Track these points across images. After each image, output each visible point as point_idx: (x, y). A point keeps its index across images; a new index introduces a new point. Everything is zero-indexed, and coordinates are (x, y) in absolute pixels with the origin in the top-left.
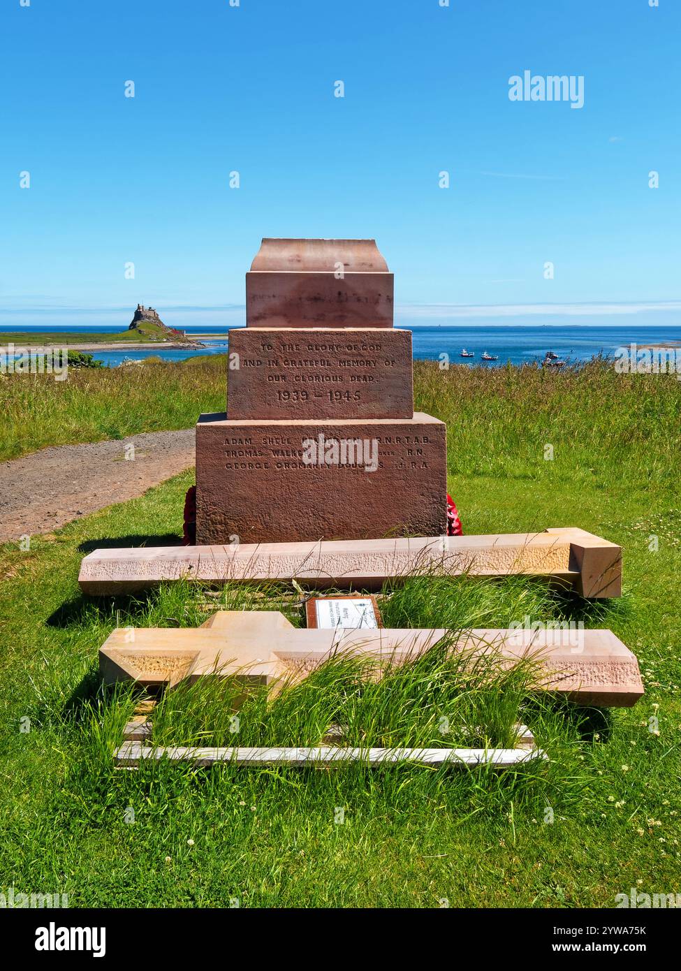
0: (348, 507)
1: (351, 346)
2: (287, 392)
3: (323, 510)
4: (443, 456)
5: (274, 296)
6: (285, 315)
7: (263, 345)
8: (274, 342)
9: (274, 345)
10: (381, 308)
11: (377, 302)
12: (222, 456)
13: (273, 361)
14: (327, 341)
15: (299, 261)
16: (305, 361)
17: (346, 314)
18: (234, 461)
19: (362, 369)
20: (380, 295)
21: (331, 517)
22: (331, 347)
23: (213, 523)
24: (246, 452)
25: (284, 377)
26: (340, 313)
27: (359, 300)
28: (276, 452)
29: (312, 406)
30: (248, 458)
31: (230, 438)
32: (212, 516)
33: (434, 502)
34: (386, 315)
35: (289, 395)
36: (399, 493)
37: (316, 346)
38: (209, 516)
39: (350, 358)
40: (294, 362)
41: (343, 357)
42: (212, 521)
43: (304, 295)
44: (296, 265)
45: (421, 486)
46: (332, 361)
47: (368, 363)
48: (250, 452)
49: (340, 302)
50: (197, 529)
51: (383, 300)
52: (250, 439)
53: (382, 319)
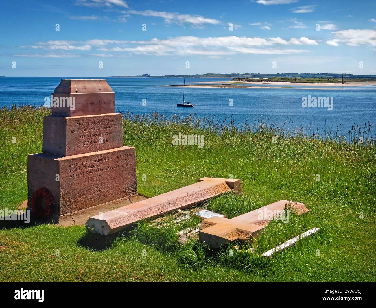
0: (109, 185)
1: (105, 121)
2: (86, 142)
3: (101, 188)
4: (135, 160)
5: (79, 103)
6: (83, 111)
7: (78, 124)
8: (81, 122)
9: (81, 123)
10: (112, 106)
11: (110, 103)
12: (69, 172)
13: (81, 130)
14: (98, 120)
15: (85, 89)
16: (91, 129)
17: (101, 109)
18: (73, 174)
19: (108, 130)
20: (111, 101)
21: (104, 190)
22: (99, 122)
23: (66, 202)
24: (77, 169)
25: (84, 136)
26: (99, 109)
27: (105, 103)
28: (86, 167)
29: (93, 146)
30: (77, 172)
31: (71, 164)
32: (65, 199)
33: (133, 178)
34: (113, 108)
35: (86, 143)
36: (123, 176)
37: (94, 122)
38: (64, 199)
39: (105, 126)
40: (87, 130)
41: (103, 126)
42: (65, 201)
43: (89, 102)
44: (85, 90)
45: (129, 173)
46: (100, 128)
47: (110, 127)
48: (78, 169)
49: (100, 104)
50: (60, 206)
51: (112, 103)
52: (78, 163)
53: (112, 110)
